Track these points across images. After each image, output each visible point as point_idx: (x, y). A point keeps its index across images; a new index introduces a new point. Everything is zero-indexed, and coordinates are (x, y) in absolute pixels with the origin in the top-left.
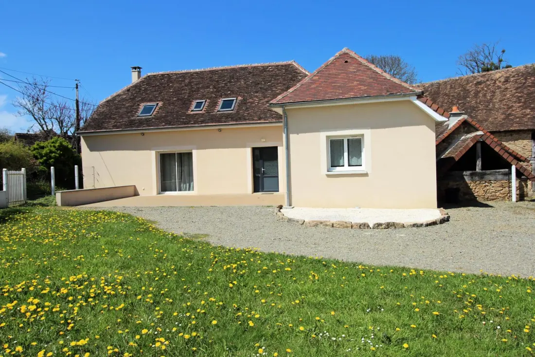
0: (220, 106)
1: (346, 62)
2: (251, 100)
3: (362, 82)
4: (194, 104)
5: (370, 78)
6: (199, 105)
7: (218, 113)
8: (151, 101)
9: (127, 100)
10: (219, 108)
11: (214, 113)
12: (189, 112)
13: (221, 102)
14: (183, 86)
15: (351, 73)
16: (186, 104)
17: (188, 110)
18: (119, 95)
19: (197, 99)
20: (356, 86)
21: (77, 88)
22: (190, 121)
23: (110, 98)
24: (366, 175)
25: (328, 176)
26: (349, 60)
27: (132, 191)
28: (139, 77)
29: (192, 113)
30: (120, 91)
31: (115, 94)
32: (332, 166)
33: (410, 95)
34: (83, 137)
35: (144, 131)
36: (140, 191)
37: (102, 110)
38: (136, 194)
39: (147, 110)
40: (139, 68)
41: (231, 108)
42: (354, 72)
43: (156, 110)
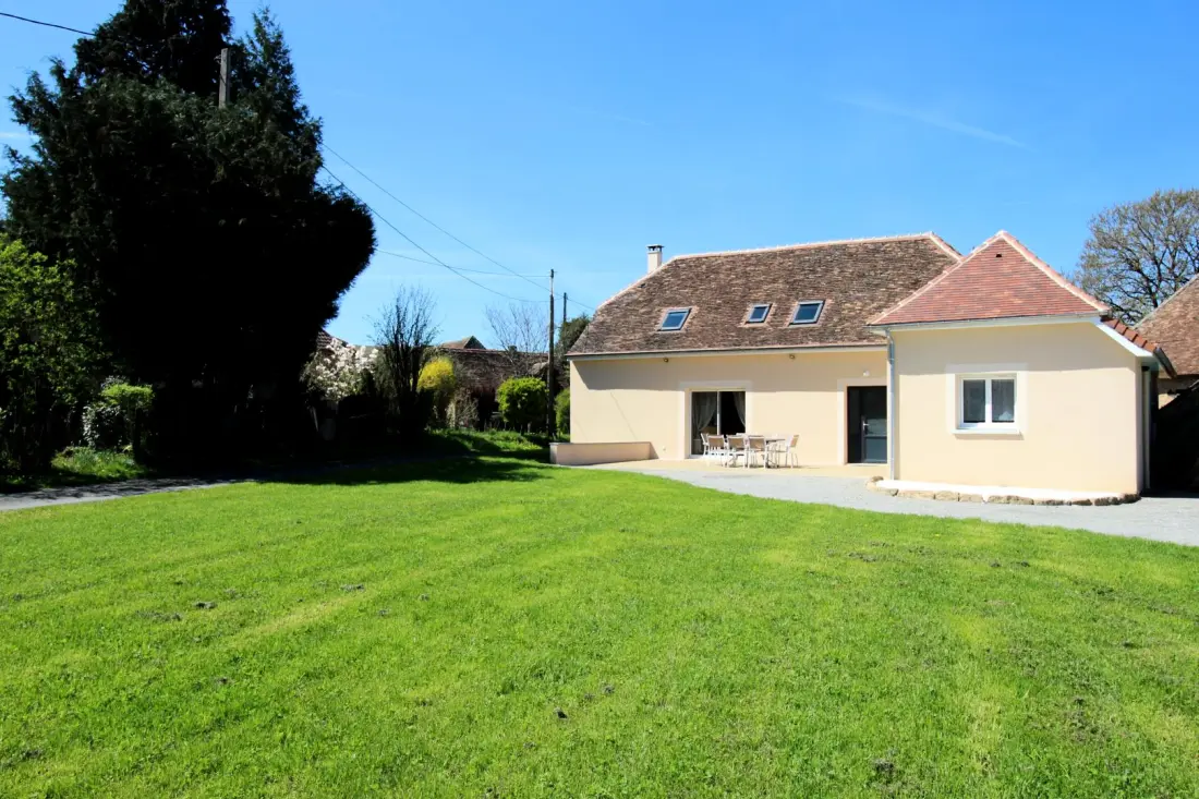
0: (795, 314)
1: (999, 256)
2: (848, 305)
3: (1017, 293)
4: (751, 309)
5: (1033, 285)
6: (759, 312)
7: (792, 326)
8: (678, 303)
9: (640, 302)
10: (792, 317)
11: (784, 327)
12: (742, 325)
13: (796, 307)
14: (733, 279)
15: (1003, 275)
16: (738, 309)
17: (739, 321)
18: (628, 294)
19: (755, 301)
20: (1008, 298)
21: (552, 276)
22: (743, 340)
23: (613, 299)
24: (1019, 437)
25: (959, 437)
26: (1004, 253)
27: (645, 451)
28: (659, 263)
29: (747, 326)
30: (629, 287)
31: (622, 292)
32: (965, 421)
33: (1089, 315)
34: (574, 362)
35: (668, 356)
36: (658, 452)
37: (601, 319)
38: (652, 456)
39: (674, 320)
40: (660, 247)
41: (812, 317)
42: (1009, 274)
43: (688, 320)
